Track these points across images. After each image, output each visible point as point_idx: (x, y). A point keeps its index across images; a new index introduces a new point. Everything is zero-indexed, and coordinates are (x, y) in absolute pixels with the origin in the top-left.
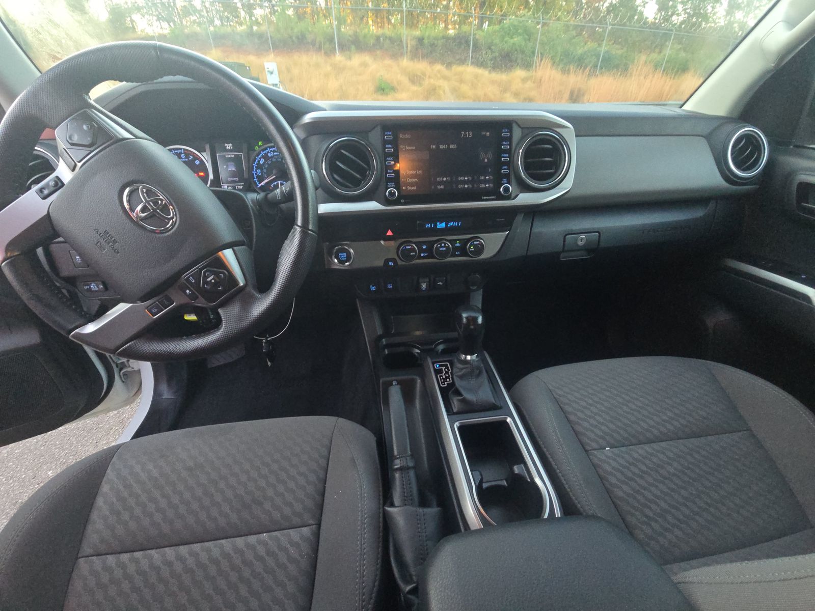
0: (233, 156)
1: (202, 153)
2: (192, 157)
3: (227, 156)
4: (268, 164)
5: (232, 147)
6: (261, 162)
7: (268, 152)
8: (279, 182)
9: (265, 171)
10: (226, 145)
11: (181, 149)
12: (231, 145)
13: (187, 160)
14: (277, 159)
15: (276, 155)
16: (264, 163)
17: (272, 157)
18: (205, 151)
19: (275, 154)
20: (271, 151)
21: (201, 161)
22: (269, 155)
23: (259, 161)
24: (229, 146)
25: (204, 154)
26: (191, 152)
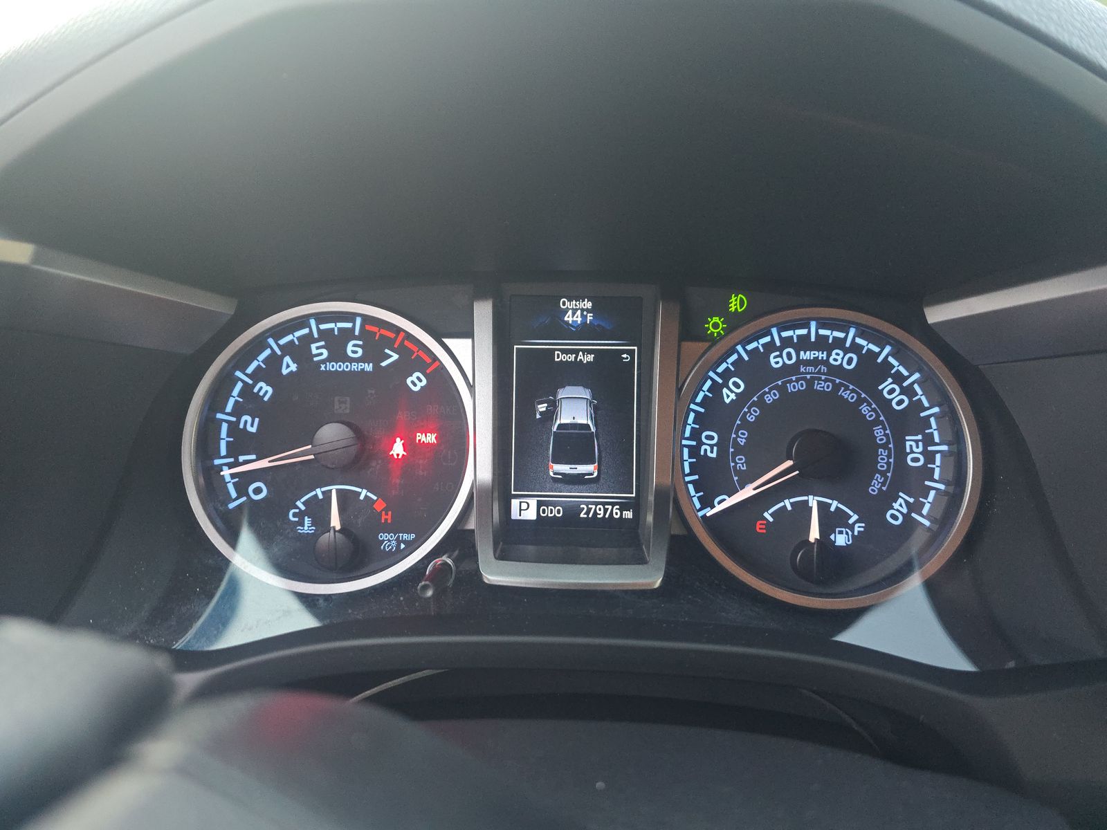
0: (590, 358)
1: (447, 341)
2: (395, 357)
3: (560, 357)
4: (761, 403)
5: (590, 317)
6: (729, 396)
7: (770, 347)
8: (813, 502)
9: (742, 442)
10: (565, 304)
11: (350, 317)
12: (589, 305)
13: (369, 367)
14: (810, 383)
15: (807, 363)
16: (742, 399)
17: (786, 370)
18: (468, 333)
19: (805, 356)
20: (787, 342)
21: (439, 379)
22: (775, 361)
23: (716, 389)
24: (576, 312)
25: (460, 346)
26: (398, 330)
